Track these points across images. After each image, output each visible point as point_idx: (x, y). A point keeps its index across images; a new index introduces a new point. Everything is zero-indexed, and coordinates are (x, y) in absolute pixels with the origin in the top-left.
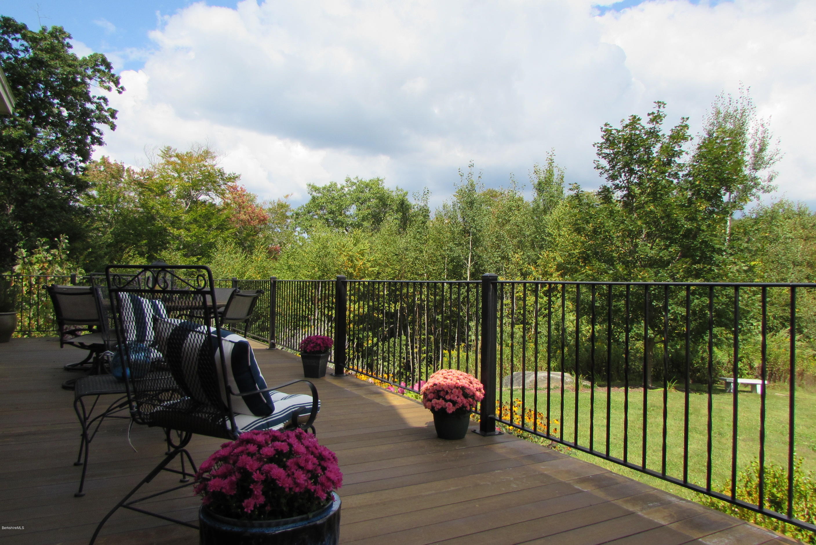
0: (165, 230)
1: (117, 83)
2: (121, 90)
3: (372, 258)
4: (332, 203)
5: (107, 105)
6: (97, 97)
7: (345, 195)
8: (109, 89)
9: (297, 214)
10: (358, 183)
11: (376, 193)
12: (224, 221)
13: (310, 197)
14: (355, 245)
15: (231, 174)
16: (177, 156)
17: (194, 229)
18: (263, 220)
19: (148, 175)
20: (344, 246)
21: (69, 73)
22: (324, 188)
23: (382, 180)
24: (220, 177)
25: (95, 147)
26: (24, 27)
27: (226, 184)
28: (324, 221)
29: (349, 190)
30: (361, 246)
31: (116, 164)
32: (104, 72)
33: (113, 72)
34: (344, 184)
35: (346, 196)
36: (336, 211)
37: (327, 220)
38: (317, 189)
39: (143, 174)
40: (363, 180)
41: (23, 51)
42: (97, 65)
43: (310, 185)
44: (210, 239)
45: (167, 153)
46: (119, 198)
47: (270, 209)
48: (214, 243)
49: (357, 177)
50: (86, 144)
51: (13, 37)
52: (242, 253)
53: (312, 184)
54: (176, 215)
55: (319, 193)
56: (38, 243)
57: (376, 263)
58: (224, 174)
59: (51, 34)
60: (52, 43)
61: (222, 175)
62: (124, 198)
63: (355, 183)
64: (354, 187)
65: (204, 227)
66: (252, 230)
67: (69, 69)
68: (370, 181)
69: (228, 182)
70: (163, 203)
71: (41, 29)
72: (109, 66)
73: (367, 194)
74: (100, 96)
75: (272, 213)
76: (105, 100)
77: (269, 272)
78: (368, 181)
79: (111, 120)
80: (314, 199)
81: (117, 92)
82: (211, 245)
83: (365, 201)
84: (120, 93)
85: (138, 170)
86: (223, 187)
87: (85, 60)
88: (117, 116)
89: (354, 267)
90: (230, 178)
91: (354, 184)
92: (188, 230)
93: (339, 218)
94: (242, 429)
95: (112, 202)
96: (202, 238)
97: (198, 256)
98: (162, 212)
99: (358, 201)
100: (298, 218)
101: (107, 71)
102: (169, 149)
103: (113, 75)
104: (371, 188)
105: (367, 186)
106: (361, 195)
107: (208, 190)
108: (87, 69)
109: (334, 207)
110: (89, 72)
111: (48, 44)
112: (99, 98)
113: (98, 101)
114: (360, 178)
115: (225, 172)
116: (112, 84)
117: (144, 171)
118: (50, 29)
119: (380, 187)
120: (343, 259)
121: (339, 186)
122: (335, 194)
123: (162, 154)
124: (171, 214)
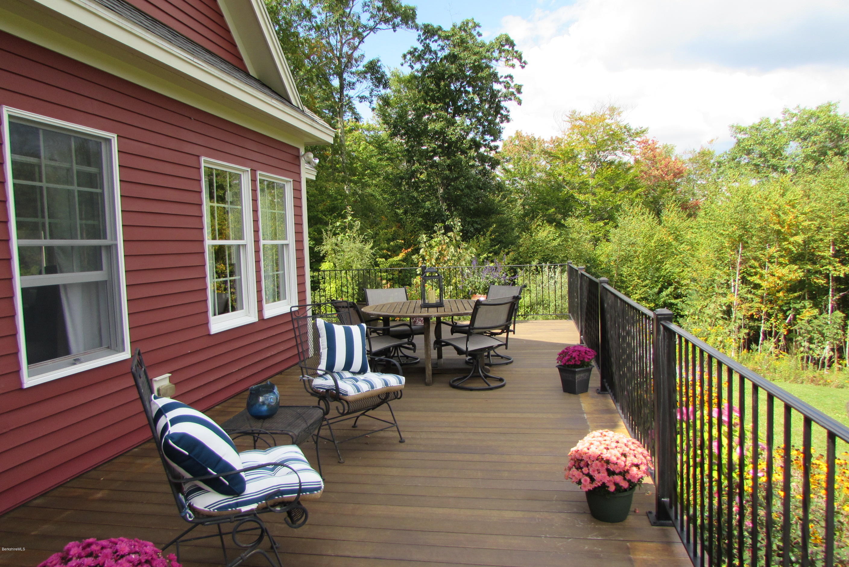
0: (572, 196)
1: (520, 58)
2: (524, 65)
3: (807, 209)
4: (761, 144)
5: (512, 82)
6: (504, 76)
7: (780, 131)
8: (513, 66)
9: (719, 163)
10: (799, 114)
11: (825, 124)
12: (632, 180)
13: (735, 141)
14: (783, 195)
15: (637, 129)
16: (581, 119)
17: (600, 193)
18: (678, 174)
19: (557, 142)
20: (766, 199)
21: (475, 61)
22: (752, 128)
23: (835, 105)
24: (626, 133)
25: (504, 125)
26: (440, 28)
27: (633, 140)
28: (752, 167)
29: (786, 125)
30: (789, 196)
31: (528, 136)
32: (508, 51)
33: (516, 48)
34: (781, 117)
35: (781, 133)
36: (767, 153)
37: (756, 165)
38: (741, 130)
39: (553, 141)
40: (807, 109)
41: (440, 51)
42: (503, 46)
43: (733, 126)
44: (616, 202)
45: (573, 117)
46: (531, 169)
47: (690, 160)
48: (620, 205)
49: (798, 107)
50: (495, 124)
51: (433, 40)
52: (649, 214)
53: (735, 125)
54: (581, 181)
55: (745, 134)
56: (435, 228)
57: (813, 216)
58: (630, 129)
59: (460, 28)
60: (461, 36)
61: (628, 132)
62: (537, 168)
63: (796, 115)
64: (794, 120)
65: (610, 189)
66: (666, 186)
67: (474, 57)
68: (818, 108)
69: (636, 137)
70: (569, 170)
71: (452, 27)
72: (512, 44)
73: (812, 126)
74: (506, 75)
75: (692, 163)
76: (511, 77)
77: (682, 233)
78: (814, 109)
79: (518, 95)
80: (739, 142)
81: (520, 67)
82: (617, 208)
83: (810, 135)
84: (523, 67)
85: (547, 138)
86: (631, 143)
87: (492, 43)
88: (522, 90)
89: (781, 223)
90: (637, 133)
91: (793, 116)
92: (594, 194)
93: (774, 161)
94: (205, 508)
95: (525, 174)
96: (609, 201)
97: (605, 221)
98: (568, 179)
99: (799, 137)
100: (720, 167)
101: (511, 49)
102: (574, 112)
103: (516, 52)
104: (818, 117)
105: (812, 115)
106: (803, 129)
107: (614, 149)
108: (494, 51)
109: (764, 149)
110: (496, 54)
111: (458, 39)
112: (506, 77)
113: (505, 80)
114: (802, 107)
115: (631, 128)
116: (516, 62)
117: (554, 138)
118: (459, 24)
119: (832, 113)
120: (766, 213)
121: (772, 122)
122: (767, 133)
123: (567, 119)
124: (577, 180)
